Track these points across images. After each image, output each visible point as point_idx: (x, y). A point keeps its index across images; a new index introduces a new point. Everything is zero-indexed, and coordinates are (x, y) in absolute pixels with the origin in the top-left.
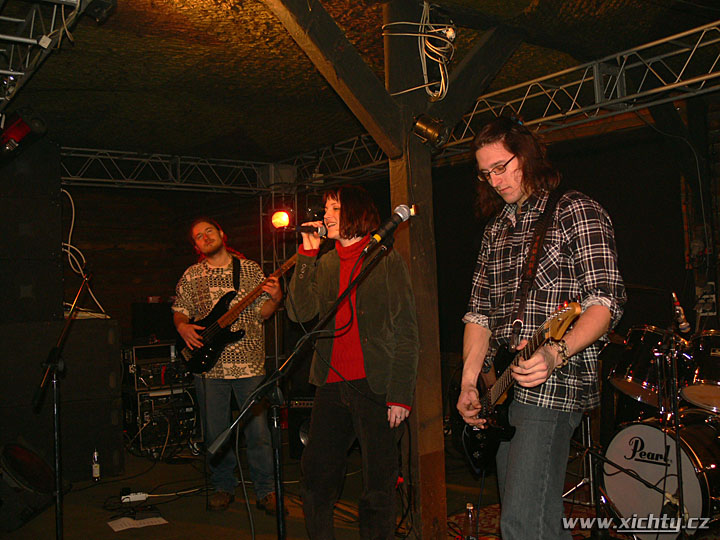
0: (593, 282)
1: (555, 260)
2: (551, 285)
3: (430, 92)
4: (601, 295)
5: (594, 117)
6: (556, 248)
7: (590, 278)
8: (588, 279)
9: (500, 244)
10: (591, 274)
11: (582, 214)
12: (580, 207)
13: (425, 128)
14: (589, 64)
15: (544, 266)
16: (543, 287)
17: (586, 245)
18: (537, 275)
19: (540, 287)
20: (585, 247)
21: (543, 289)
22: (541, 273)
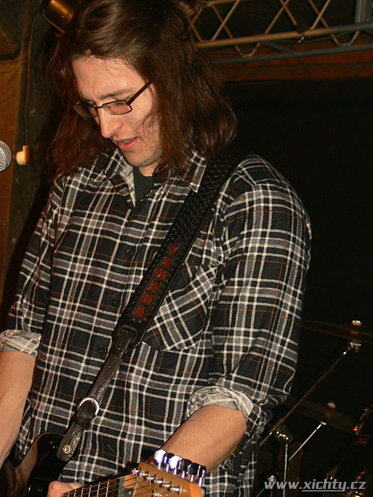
2: (188, 344)
5: (347, 46)
11: (266, 215)
12: (266, 201)
15: (181, 306)
16: (172, 347)
17: (253, 277)
18: (165, 322)
19: (167, 345)
20: (251, 279)
21: (172, 349)
22: (172, 319)
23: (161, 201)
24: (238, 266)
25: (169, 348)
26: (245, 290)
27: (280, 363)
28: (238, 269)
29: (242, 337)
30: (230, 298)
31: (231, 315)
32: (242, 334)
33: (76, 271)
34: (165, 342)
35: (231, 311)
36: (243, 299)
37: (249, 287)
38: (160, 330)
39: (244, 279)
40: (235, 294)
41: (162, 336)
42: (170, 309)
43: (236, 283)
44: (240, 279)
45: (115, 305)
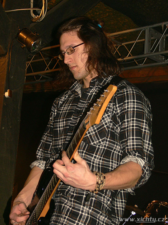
0: (133, 145)
1: (106, 124)
2: (100, 142)
3: (33, 15)
4: (138, 156)
5: (142, 65)
6: (109, 116)
7: (131, 142)
8: (130, 143)
9: (65, 109)
10: (133, 139)
11: (133, 95)
12: (133, 91)
13: (25, 37)
14: (143, 28)
15: (97, 128)
16: (94, 143)
17: (132, 118)
18: (91, 134)
19: (91, 142)
20: (132, 119)
21: (93, 144)
22: (94, 133)
23: (92, 94)
24: (126, 114)
25: (92, 143)
26: (130, 123)
27: (148, 152)
28: (126, 116)
29: (131, 141)
30: (125, 128)
31: (126, 134)
32: (131, 139)
33: (61, 126)
34: (91, 141)
35: (126, 132)
36: (130, 126)
37: (131, 122)
38: (89, 137)
39: (129, 120)
40: (126, 126)
41: (90, 139)
42: (93, 129)
43: (126, 122)
44: (127, 120)
45: (71, 131)
